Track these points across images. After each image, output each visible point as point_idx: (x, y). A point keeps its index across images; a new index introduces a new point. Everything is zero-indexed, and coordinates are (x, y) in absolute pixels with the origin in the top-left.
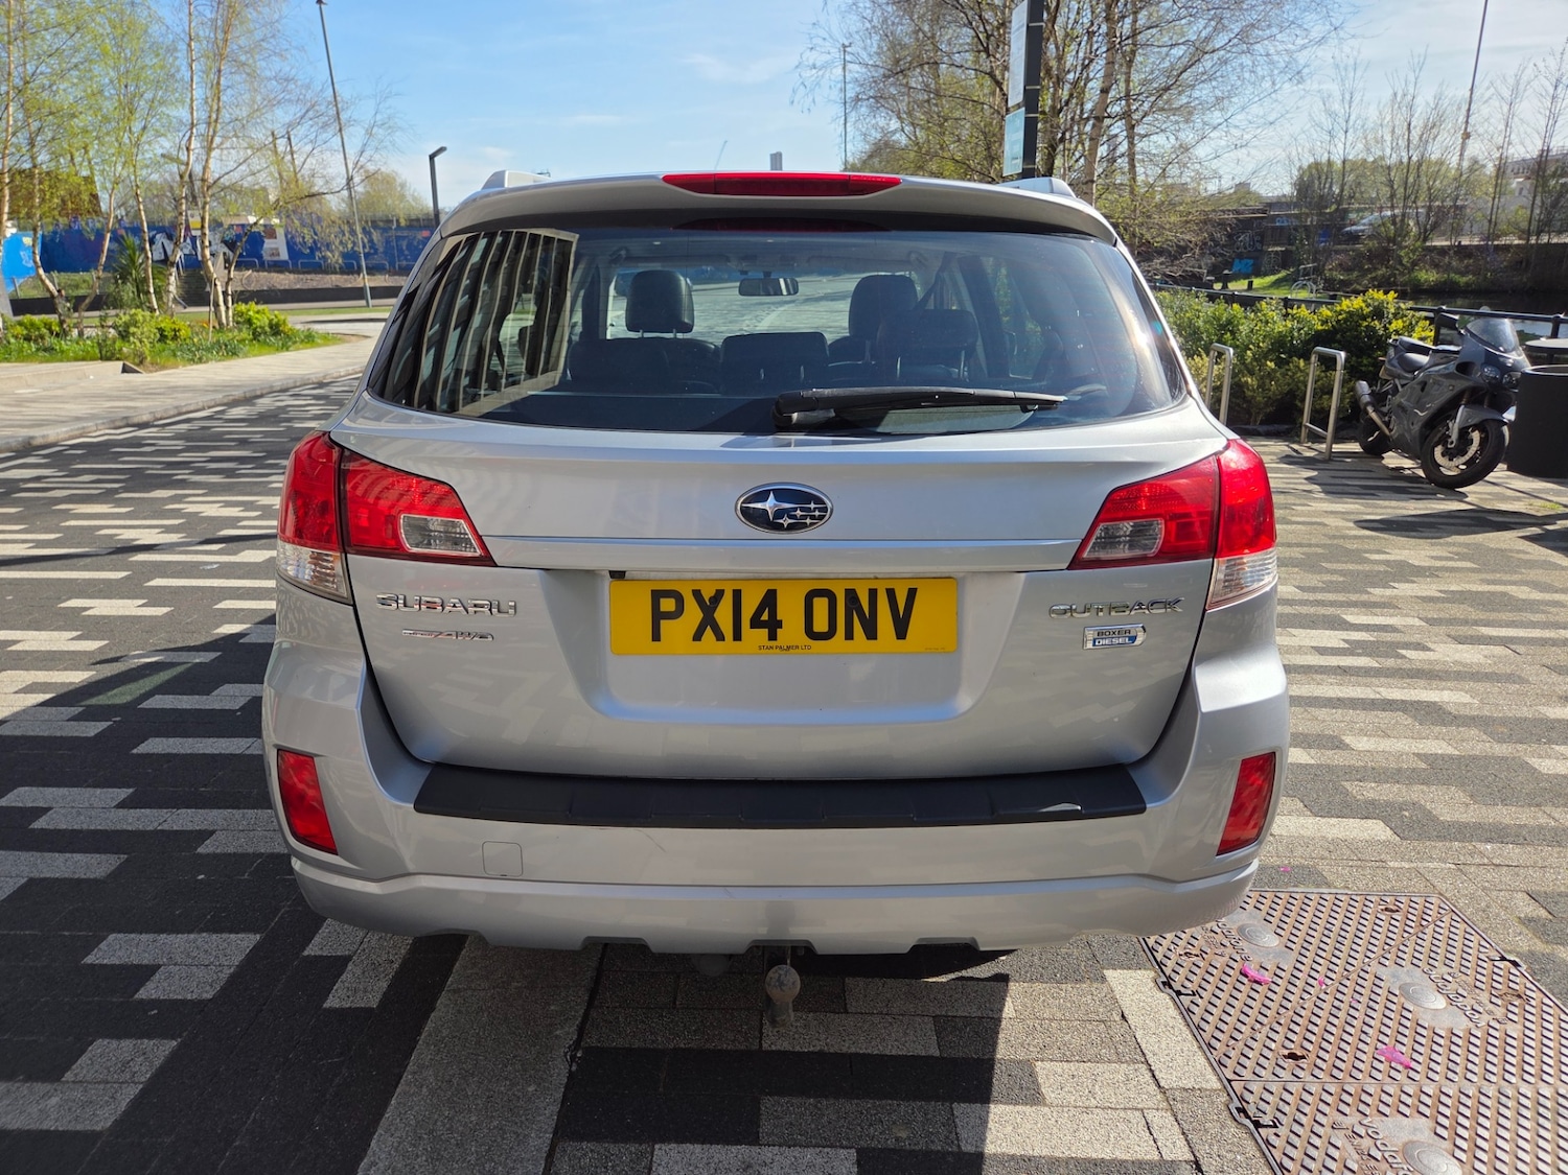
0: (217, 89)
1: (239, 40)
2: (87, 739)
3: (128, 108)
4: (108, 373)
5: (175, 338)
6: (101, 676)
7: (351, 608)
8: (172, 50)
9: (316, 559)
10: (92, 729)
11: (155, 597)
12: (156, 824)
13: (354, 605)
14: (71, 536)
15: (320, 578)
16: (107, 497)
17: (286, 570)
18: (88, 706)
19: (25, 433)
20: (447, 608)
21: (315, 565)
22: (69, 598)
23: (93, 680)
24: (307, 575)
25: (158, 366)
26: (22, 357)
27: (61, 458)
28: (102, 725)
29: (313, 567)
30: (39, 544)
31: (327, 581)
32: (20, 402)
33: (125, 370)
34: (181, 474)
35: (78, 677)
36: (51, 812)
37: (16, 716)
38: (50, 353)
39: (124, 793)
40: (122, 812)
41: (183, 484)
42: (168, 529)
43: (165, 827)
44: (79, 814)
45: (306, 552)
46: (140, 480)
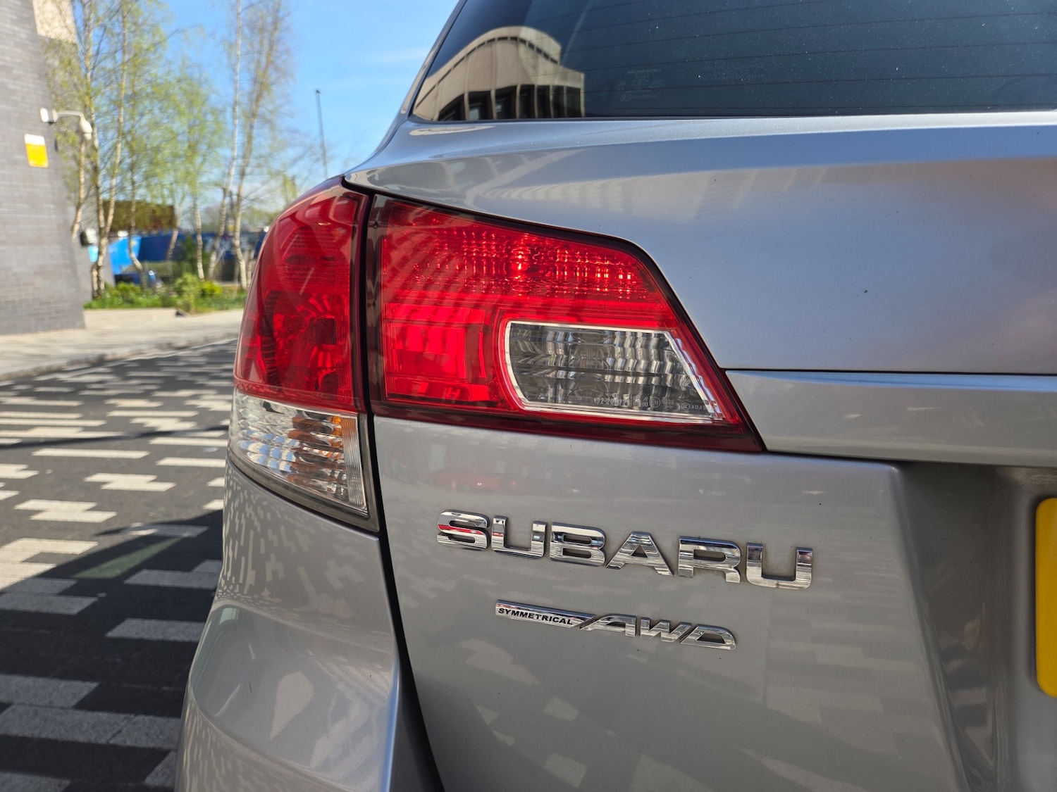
0: (250, 138)
1: (266, 107)
2: (69, 617)
3: (193, 148)
4: (165, 317)
5: (211, 295)
6: (101, 547)
7: (375, 540)
8: (223, 111)
9: (303, 429)
10: (77, 605)
11: (163, 474)
12: (109, 735)
13: (383, 536)
14: (113, 423)
15: (309, 466)
16: (146, 395)
17: (245, 451)
18: (80, 580)
19: (100, 351)
20: (622, 557)
21: (302, 439)
22: (95, 473)
23: (93, 551)
24: (282, 462)
25: (198, 312)
26: (112, 306)
27: (121, 369)
28: (86, 602)
29: (297, 444)
30: (87, 429)
31: (321, 476)
32: (104, 333)
33: (178, 314)
34: (201, 381)
35: (79, 548)
36: (8, 710)
37: (14, 588)
38: (131, 303)
39: (85, 688)
40: (80, 715)
41: (202, 387)
42: (184, 419)
43: (118, 741)
44: (36, 714)
45: (287, 412)
46: (171, 383)
